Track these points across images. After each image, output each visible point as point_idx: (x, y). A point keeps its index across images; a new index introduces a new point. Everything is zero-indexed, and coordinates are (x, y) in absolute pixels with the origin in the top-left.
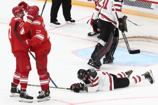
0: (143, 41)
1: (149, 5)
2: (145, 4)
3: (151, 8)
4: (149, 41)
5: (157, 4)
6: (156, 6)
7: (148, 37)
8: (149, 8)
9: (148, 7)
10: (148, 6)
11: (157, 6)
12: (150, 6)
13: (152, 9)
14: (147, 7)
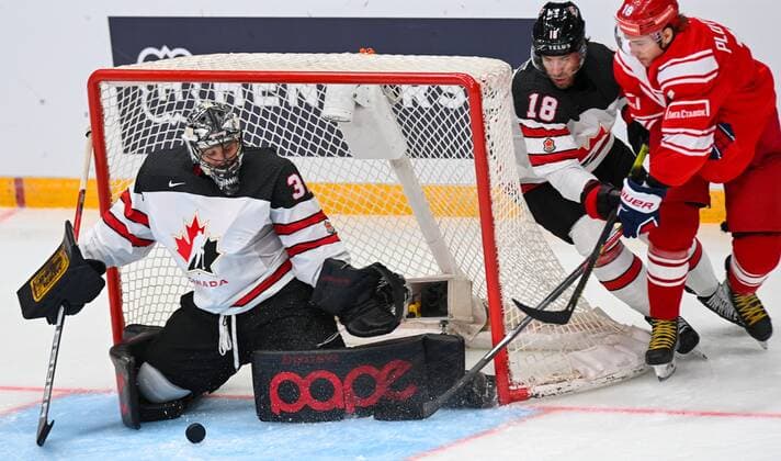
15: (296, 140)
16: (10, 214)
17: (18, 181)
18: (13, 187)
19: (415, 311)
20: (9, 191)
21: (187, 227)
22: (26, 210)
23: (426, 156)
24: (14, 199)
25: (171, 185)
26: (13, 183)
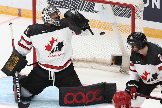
0: (82, 67)
1: (91, 6)
2: (83, 3)
3: (94, 11)
4: (92, 68)
5: (104, 4)
6: (103, 8)
7: (90, 60)
8: (91, 11)
9: (89, 10)
10: (90, 8)
11: (104, 6)
12: (93, 8)
13: (96, 12)
14: (87, 8)
15: (85, 7)
16: (17, 18)
17: (19, 10)
18: (18, 11)
19: (113, 63)
20: (17, 12)
21: (50, 41)
22: (21, 18)
23: (117, 16)
24: (18, 14)
25: (43, 32)
26: (18, 10)
